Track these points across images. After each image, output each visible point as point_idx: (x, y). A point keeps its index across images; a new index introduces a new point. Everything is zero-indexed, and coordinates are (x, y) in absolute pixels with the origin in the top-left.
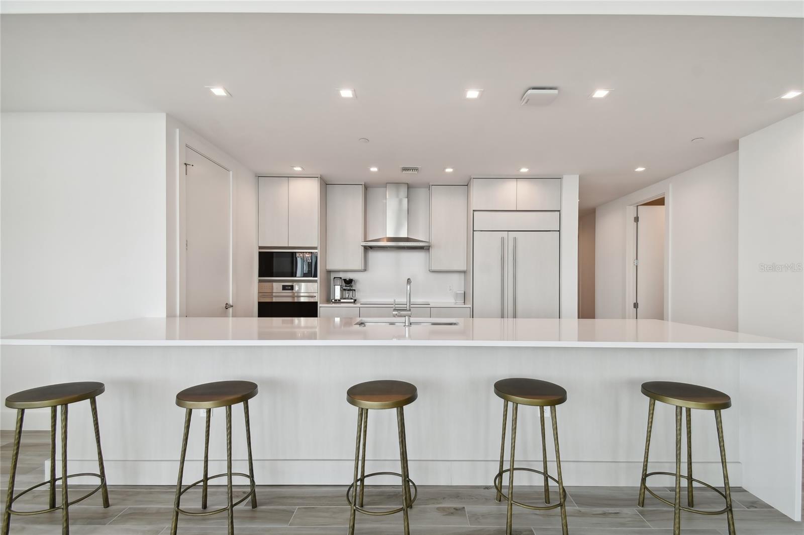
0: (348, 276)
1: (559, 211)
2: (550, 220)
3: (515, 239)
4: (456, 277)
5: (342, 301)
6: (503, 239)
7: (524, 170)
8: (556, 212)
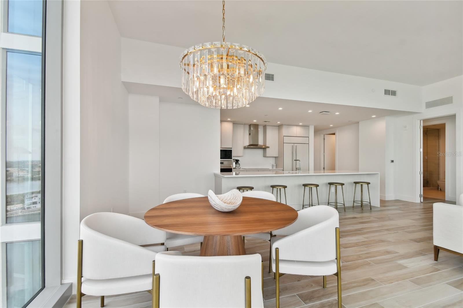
0: (236, 158)
1: (308, 137)
2: (305, 140)
3: (296, 146)
4: (271, 159)
5: (236, 168)
6: (292, 146)
7: (301, 124)
8: (307, 138)
